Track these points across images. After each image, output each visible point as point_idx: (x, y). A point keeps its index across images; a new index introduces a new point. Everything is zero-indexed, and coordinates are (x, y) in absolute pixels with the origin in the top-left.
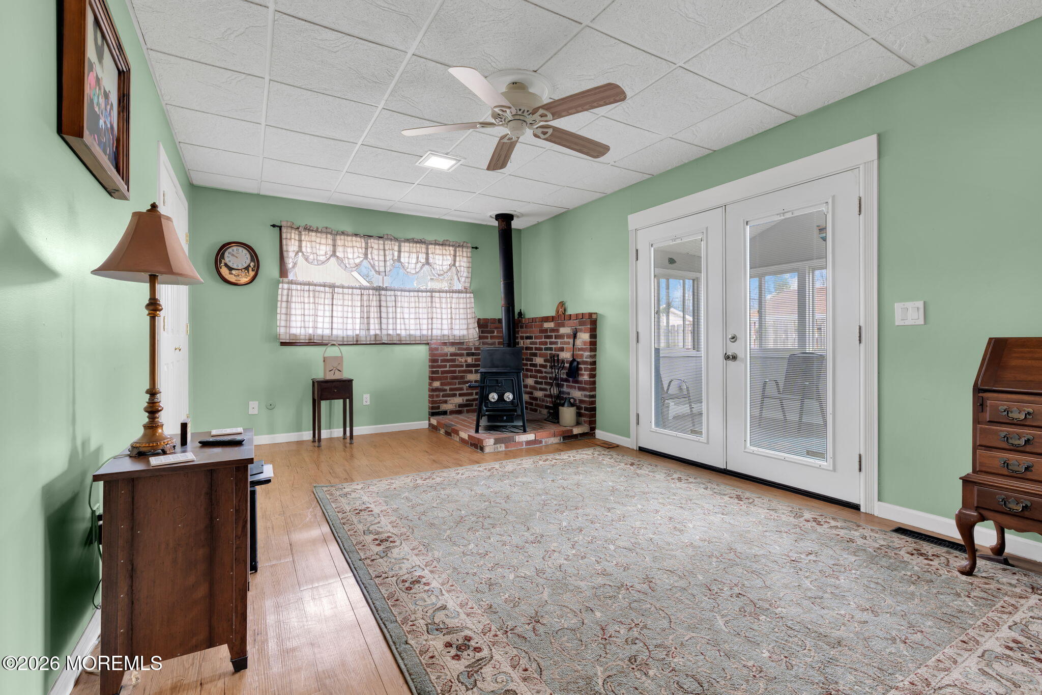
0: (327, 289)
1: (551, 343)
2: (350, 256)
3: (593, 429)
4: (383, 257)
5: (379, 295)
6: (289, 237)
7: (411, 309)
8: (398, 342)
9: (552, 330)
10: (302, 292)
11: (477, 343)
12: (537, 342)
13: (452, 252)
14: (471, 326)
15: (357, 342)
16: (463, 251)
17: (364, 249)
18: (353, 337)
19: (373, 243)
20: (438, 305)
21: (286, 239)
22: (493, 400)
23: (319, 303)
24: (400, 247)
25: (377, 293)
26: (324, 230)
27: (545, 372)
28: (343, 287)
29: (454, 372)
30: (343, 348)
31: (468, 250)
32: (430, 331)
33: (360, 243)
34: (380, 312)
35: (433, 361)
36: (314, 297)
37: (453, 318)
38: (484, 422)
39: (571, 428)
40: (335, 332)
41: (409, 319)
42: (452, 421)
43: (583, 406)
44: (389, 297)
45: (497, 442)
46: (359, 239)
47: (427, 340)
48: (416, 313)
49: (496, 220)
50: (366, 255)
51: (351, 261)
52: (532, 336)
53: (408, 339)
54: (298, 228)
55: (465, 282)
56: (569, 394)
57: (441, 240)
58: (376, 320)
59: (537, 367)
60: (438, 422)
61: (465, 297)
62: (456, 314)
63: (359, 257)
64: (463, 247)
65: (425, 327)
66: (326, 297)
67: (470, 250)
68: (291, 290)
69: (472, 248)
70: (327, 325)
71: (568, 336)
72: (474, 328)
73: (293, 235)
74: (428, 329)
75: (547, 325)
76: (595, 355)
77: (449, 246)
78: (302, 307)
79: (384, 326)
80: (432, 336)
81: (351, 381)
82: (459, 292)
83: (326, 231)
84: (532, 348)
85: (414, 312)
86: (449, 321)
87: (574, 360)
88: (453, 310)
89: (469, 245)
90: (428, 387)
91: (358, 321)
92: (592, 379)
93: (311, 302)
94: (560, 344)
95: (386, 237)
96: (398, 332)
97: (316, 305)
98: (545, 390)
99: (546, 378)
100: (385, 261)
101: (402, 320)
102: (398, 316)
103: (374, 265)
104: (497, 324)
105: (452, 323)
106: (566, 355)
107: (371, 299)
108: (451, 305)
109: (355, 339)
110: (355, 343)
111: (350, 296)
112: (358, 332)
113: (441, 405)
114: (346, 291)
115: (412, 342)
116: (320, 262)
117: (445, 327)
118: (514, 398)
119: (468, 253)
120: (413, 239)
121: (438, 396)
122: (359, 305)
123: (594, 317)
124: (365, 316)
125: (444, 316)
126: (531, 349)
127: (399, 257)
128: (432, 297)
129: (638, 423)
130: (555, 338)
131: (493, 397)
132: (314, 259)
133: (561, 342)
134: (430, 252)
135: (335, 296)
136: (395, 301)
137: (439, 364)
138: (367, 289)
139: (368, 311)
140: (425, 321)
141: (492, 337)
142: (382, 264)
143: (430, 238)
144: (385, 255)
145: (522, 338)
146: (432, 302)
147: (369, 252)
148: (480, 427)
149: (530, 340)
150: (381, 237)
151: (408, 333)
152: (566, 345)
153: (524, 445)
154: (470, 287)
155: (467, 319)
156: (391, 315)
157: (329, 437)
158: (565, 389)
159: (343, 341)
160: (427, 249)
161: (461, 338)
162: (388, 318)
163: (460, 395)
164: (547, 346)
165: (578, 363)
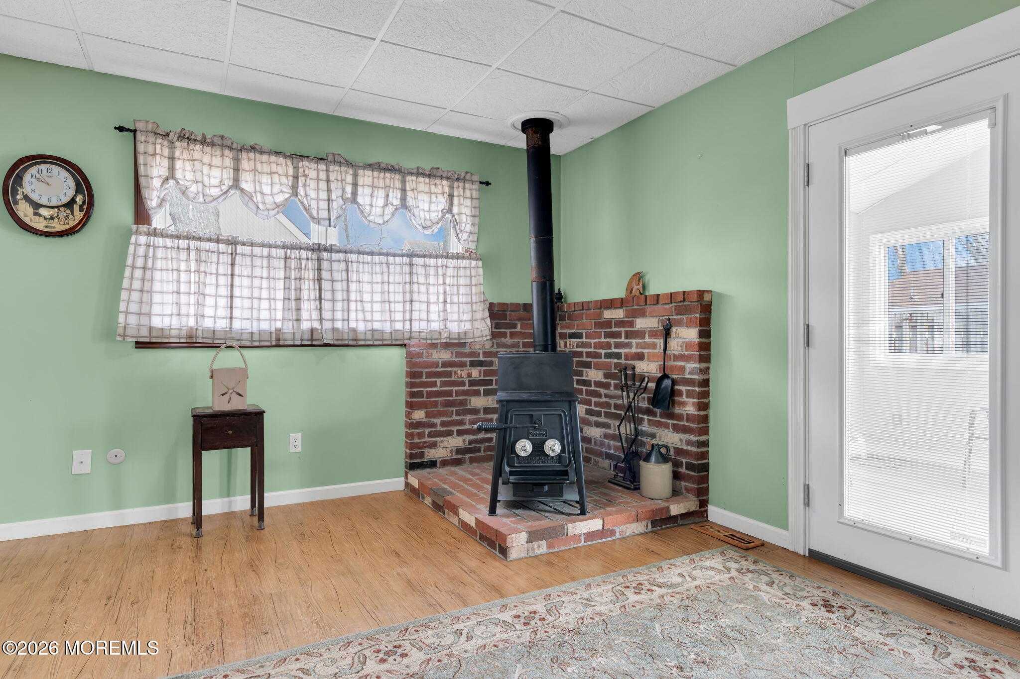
0: (223, 247)
1: (617, 345)
2: (267, 189)
3: (704, 504)
4: (326, 193)
5: (319, 260)
6: (150, 151)
7: (375, 285)
8: (351, 343)
9: (620, 323)
10: (175, 252)
11: (488, 345)
12: (590, 344)
13: (447, 189)
14: (478, 316)
15: (277, 343)
16: (464, 188)
17: (291, 179)
18: (271, 333)
19: (310, 169)
20: (422, 279)
21: (145, 153)
22: (523, 454)
23: (208, 271)
24: (355, 176)
25: (315, 256)
26: (217, 140)
27: (606, 396)
28: (252, 245)
29: (450, 393)
30: (247, 353)
31: (474, 187)
32: (408, 323)
33: (284, 167)
34: (320, 290)
35: (413, 374)
36: (198, 261)
37: (448, 301)
38: (504, 494)
39: (665, 504)
40: (237, 324)
41: (372, 302)
42: (444, 481)
43: (684, 461)
44: (336, 265)
45: (533, 536)
46: (281, 160)
47: (403, 339)
48: (383, 292)
49: (523, 131)
50: (295, 188)
51: (268, 199)
52: (582, 334)
53: (369, 337)
54: (167, 135)
55: (468, 241)
56: (653, 436)
57: (427, 167)
58: (313, 303)
59: (590, 386)
60: (420, 483)
61: (468, 265)
62: (452, 294)
63: (282, 192)
64: (464, 180)
65: (399, 316)
66: (221, 261)
67: (476, 186)
68: (154, 247)
69: (481, 183)
70: (223, 312)
71: (653, 333)
72: (483, 319)
73: (158, 147)
74: (404, 321)
75: (608, 314)
76: (708, 368)
77: (442, 178)
78: (175, 278)
79: (327, 315)
80: (411, 332)
81: (260, 414)
82: (458, 257)
83: (221, 143)
84: (582, 353)
85: (380, 290)
86: (441, 306)
87: (665, 376)
88: (448, 288)
89: (476, 178)
90: (404, 418)
91: (280, 305)
92: (702, 413)
93: (193, 269)
94: (637, 348)
95: (330, 158)
96: (353, 325)
97: (202, 275)
98: (607, 426)
99: (608, 405)
100: (329, 200)
101: (359, 304)
102: (353, 296)
103: (309, 206)
104: (522, 313)
105: (445, 311)
106: (649, 368)
107: (303, 266)
108: (444, 280)
109: (274, 337)
110: (274, 343)
111: (265, 260)
112: (279, 325)
113: (426, 451)
114: (257, 251)
115: (376, 343)
116: (210, 199)
117: (434, 316)
118: (563, 450)
119: (474, 192)
120: (379, 164)
121: (421, 435)
122: (282, 276)
123: (707, 297)
124: (293, 297)
125: (433, 299)
126: (580, 354)
127: (355, 194)
128: (411, 265)
129: (807, 503)
130: (627, 337)
131: (524, 447)
132: (198, 193)
133: (637, 344)
134: (408, 188)
135: (238, 259)
136: (347, 271)
137: (424, 379)
138: (296, 249)
139: (298, 287)
140: (399, 307)
141: (512, 335)
142: (324, 205)
143: (409, 164)
144: (329, 191)
145: (563, 336)
146: (411, 274)
147: (300, 184)
148: (498, 504)
149: (579, 340)
150: (323, 159)
151: (370, 327)
152: (648, 348)
153: (583, 540)
154: (476, 249)
155: (472, 303)
156: (339, 296)
157: (226, 511)
158: (645, 427)
159: (252, 340)
160: (404, 182)
161: (462, 336)
162: (333, 301)
163: (460, 433)
164: (609, 351)
165: (674, 383)
